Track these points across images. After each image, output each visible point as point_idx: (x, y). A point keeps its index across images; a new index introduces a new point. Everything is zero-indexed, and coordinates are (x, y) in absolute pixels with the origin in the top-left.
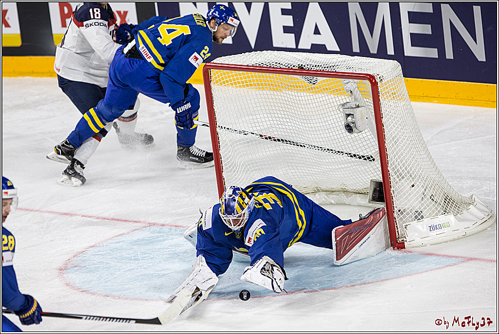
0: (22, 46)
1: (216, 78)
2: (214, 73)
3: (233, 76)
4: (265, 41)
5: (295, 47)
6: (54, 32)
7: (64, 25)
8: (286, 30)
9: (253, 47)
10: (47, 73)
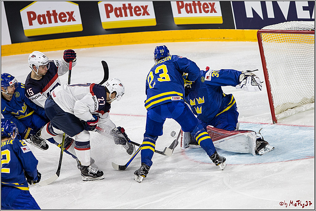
0: (157, 25)
1: (264, 38)
2: (263, 35)
3: (274, 36)
4: (293, 16)
5: (310, 18)
6: (174, 16)
7: (180, 12)
8: (305, 8)
9: (286, 19)
10: (172, 40)
